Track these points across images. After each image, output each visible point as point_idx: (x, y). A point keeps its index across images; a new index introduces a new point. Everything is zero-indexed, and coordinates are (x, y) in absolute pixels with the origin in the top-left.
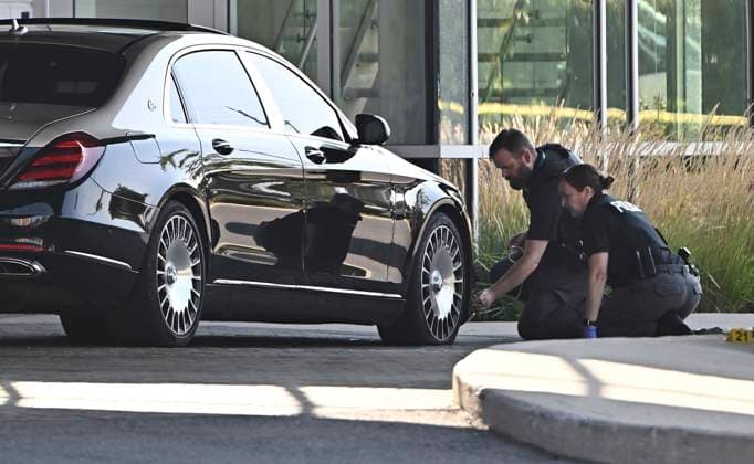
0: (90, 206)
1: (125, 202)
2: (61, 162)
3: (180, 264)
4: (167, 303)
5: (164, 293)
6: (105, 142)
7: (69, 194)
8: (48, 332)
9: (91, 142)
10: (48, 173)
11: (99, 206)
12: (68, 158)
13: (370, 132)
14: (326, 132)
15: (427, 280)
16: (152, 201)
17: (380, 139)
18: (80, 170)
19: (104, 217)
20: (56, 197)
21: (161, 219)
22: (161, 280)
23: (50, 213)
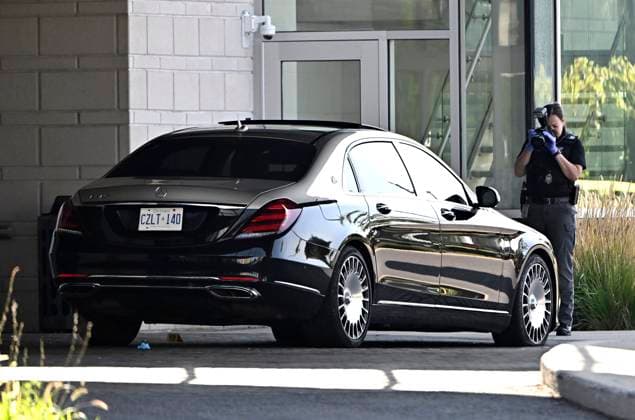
0: (291, 250)
1: (317, 247)
2: (271, 219)
3: (354, 290)
4: (345, 318)
5: (343, 310)
6: (301, 206)
7: (277, 242)
8: (263, 339)
9: (292, 205)
10: (263, 227)
11: (297, 250)
12: (275, 217)
13: (486, 198)
14: (455, 199)
15: (526, 301)
16: (334, 246)
17: (493, 204)
18: (285, 225)
19: (301, 258)
20: (267, 244)
21: (341, 259)
22: (341, 301)
23: (264, 254)
